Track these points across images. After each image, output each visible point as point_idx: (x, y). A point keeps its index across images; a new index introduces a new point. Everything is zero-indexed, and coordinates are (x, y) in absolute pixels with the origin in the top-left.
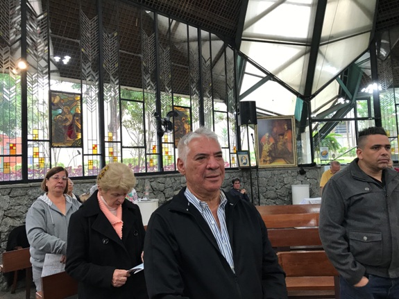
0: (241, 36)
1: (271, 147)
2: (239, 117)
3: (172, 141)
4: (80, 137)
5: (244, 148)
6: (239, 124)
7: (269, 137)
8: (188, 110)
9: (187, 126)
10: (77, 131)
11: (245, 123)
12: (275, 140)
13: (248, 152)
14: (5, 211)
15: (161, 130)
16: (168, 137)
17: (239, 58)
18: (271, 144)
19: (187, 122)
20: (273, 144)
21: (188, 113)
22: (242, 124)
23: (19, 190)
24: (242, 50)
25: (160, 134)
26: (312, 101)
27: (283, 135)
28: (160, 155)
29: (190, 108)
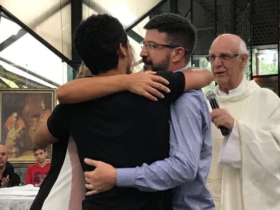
1: (19, 133)
7: (17, 118)
12: (26, 122)
18: (20, 128)
20: (23, 129)
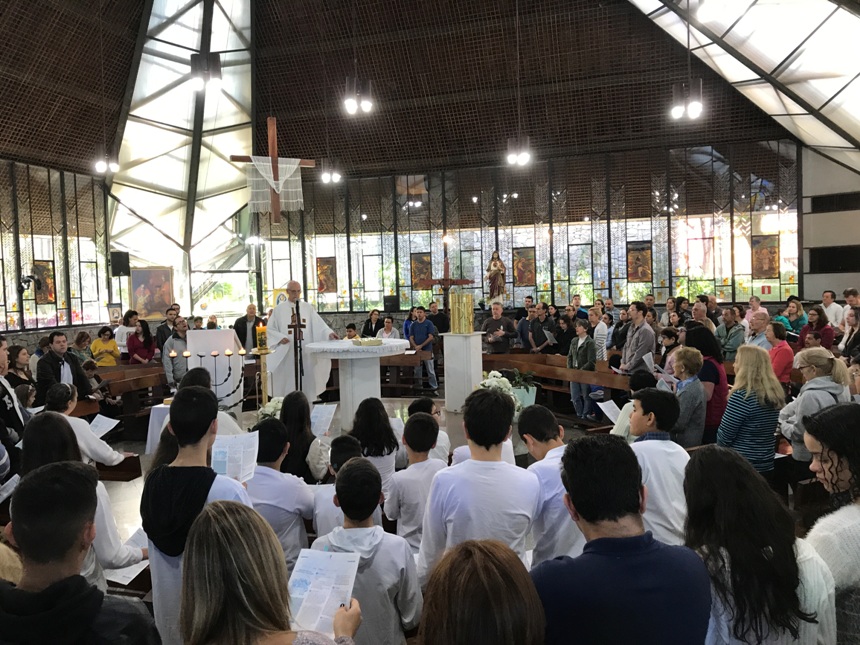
1: (147, 299)
2: (110, 268)
3: (33, 297)
5: (116, 300)
6: (110, 276)
7: (144, 288)
8: (51, 263)
9: (50, 281)
11: (116, 273)
13: (120, 305)
15: (22, 287)
16: (29, 293)
17: (110, 199)
18: (147, 296)
19: (49, 276)
20: (149, 296)
21: (51, 266)
22: (114, 275)
24: (113, 192)
25: (20, 291)
26: (192, 251)
27: (160, 287)
28: (21, 311)
29: (53, 262)
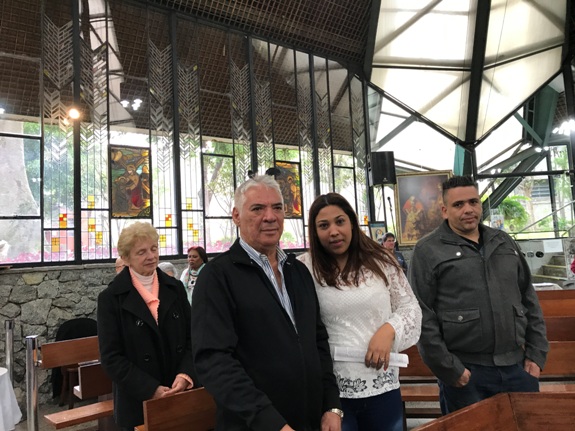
0: (371, 61)
1: (418, 216)
2: (371, 174)
4: (148, 204)
6: (372, 185)
7: (415, 201)
8: (297, 166)
9: (294, 189)
10: (145, 197)
11: (379, 182)
13: (384, 224)
14: (53, 299)
18: (419, 211)
19: (294, 182)
20: (422, 211)
21: (297, 170)
22: (376, 184)
23: (71, 272)
24: (374, 80)
27: (435, 198)
29: (299, 164)
